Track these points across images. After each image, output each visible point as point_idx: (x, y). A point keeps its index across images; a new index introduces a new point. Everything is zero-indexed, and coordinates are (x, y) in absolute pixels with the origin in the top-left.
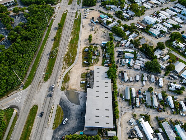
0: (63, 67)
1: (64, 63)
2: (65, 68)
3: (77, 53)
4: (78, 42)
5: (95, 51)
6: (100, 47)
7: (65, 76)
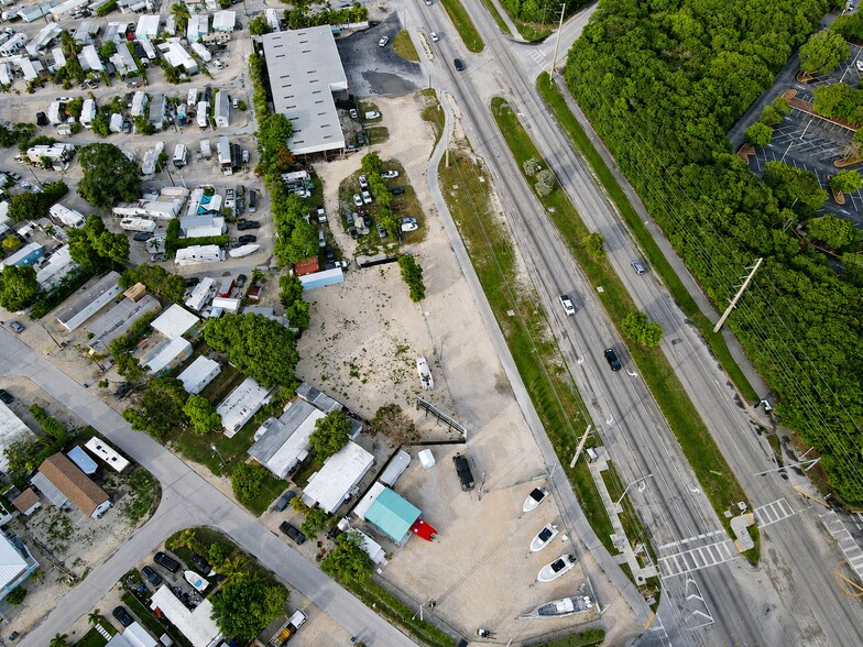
0: (469, 145)
1: (474, 159)
2: (458, 143)
3: (449, 206)
4: (473, 261)
5: (366, 231)
6: (349, 255)
7: (443, 123)
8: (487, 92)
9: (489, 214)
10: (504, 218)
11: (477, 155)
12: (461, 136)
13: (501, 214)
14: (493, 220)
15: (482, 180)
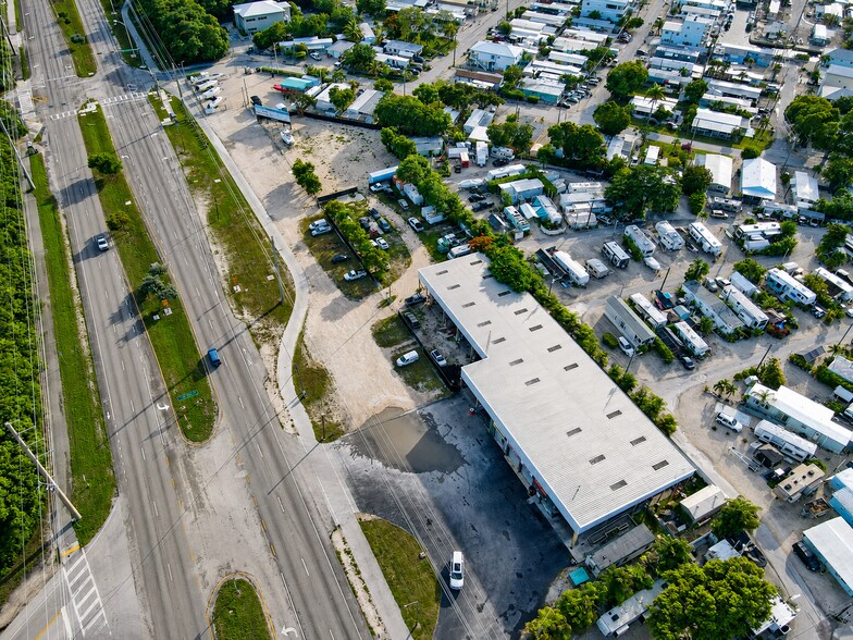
0: (254, 336)
1: (247, 315)
5: (364, 219)
6: (370, 198)
8: (219, 450)
9: (229, 251)
10: (214, 248)
11: (241, 321)
12: (266, 349)
13: (217, 252)
14: (226, 246)
15: (238, 289)
